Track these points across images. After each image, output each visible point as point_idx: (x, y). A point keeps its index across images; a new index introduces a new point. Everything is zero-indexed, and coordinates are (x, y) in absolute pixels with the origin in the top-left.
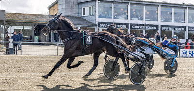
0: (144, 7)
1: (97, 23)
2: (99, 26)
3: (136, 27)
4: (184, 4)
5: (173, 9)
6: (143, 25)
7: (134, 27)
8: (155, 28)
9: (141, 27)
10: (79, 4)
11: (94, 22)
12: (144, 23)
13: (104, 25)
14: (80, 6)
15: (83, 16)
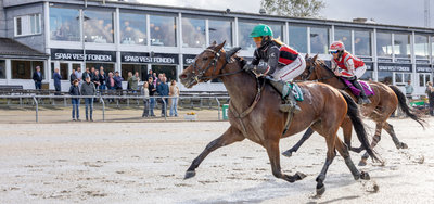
0: (148, 16)
1: (49, 52)
2: (53, 58)
3: (132, 59)
4: (228, 10)
5: (207, 21)
6: (147, 55)
7: (128, 58)
8: (172, 60)
9: (143, 59)
10: (6, 9)
11: (42, 50)
12: (150, 52)
13: (64, 56)
14: (10, 14)
15: (16, 35)
